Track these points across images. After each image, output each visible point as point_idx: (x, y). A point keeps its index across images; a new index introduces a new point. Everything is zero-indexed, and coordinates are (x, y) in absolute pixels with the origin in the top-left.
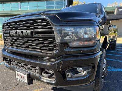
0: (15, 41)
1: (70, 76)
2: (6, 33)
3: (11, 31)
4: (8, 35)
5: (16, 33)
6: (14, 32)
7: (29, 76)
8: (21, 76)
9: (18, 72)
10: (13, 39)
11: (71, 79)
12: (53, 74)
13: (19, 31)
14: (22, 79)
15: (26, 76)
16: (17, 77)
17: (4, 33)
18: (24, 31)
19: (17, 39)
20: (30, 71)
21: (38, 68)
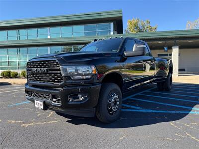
0: (36, 77)
1: (71, 101)
2: (30, 70)
3: (33, 69)
4: (30, 71)
5: (37, 69)
6: (35, 69)
7: (44, 103)
8: (39, 104)
9: (37, 102)
10: (34, 75)
11: (72, 103)
12: (59, 100)
13: (39, 69)
14: (39, 106)
15: (42, 103)
16: (36, 106)
17: (28, 70)
18: (42, 68)
19: (38, 75)
20: (45, 100)
21: (50, 96)
